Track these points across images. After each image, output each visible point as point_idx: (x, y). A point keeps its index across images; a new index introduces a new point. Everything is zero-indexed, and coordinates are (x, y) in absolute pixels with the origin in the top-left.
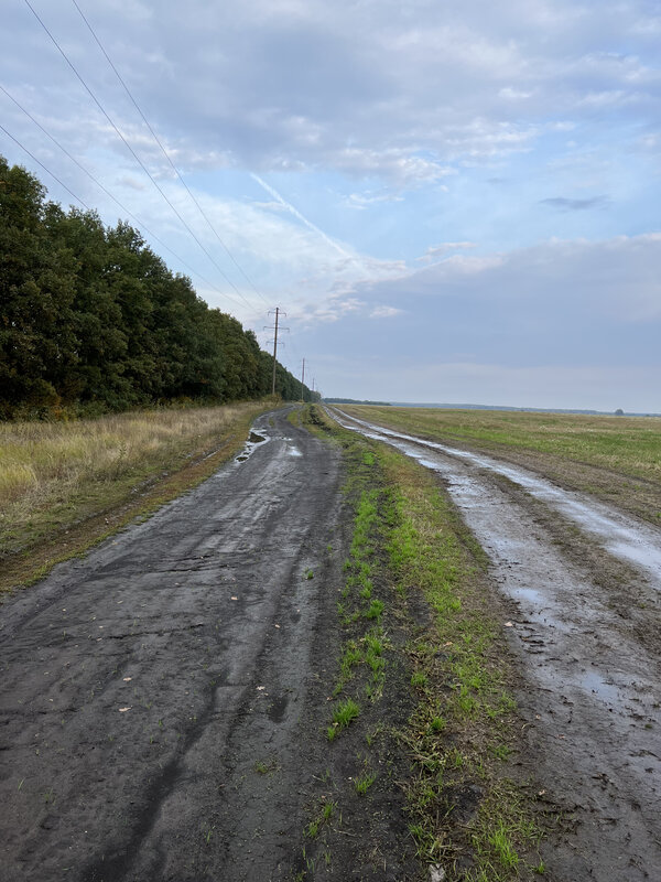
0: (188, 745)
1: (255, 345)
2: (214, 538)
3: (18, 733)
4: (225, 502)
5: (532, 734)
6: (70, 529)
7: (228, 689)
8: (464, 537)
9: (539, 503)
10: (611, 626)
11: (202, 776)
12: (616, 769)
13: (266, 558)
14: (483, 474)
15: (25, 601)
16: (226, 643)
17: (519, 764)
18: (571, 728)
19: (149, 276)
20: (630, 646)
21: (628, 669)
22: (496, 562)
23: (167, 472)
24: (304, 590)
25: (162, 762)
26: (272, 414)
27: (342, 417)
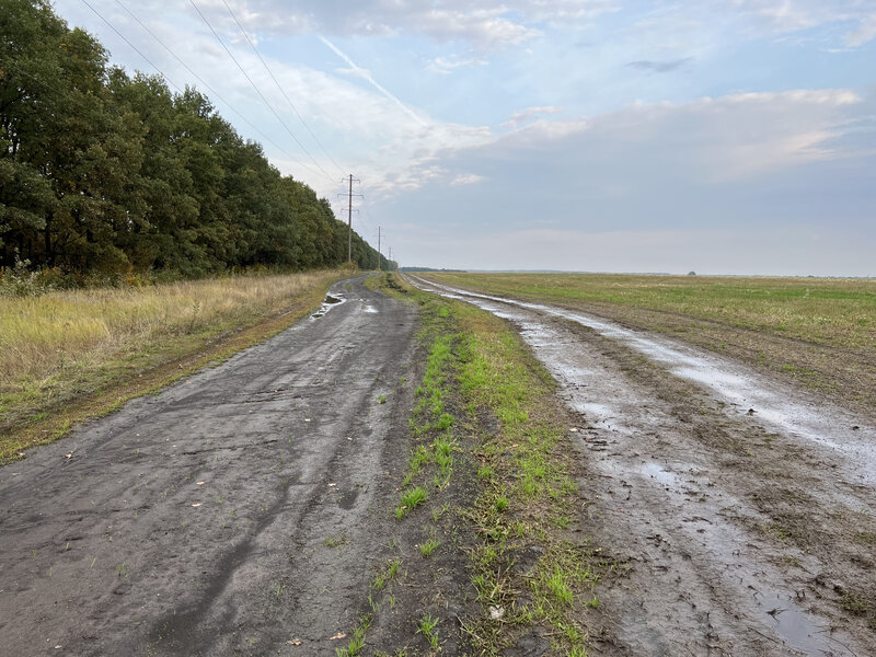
0: (259, 530)
1: (329, 213)
2: (288, 376)
3: (90, 527)
4: (300, 349)
5: (592, 510)
6: (142, 373)
7: (300, 487)
8: (534, 368)
9: (608, 340)
10: (671, 428)
11: (273, 551)
12: (670, 531)
13: (340, 389)
14: (555, 321)
15: (98, 430)
16: (298, 453)
17: (578, 531)
18: (629, 504)
19: (219, 143)
20: (689, 443)
21: (686, 460)
22: (564, 385)
23: (242, 327)
24: (376, 412)
25: (233, 542)
26: (349, 281)
27: (419, 281)
